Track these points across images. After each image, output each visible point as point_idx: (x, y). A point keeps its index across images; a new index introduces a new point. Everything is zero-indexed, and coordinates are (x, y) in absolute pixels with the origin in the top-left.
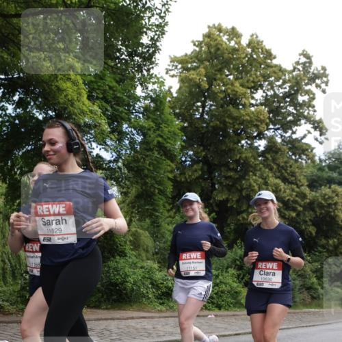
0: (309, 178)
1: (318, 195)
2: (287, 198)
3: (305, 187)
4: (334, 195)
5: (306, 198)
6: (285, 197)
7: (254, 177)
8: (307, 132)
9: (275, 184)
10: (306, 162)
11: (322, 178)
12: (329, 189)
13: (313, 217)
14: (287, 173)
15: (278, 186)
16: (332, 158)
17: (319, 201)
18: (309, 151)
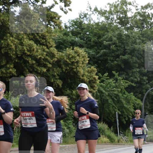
0: (57, 41)
1: (63, 55)
2: (39, 57)
3: (54, 48)
4: (76, 55)
5: (55, 57)
6: (37, 56)
7: (11, 38)
8: (54, 3)
9: (28, 45)
10: (54, 28)
11: (67, 42)
12: (72, 51)
13: (60, 72)
14: (39, 36)
15: (31, 46)
16: (75, 25)
17: (65, 60)
18: (56, 19)
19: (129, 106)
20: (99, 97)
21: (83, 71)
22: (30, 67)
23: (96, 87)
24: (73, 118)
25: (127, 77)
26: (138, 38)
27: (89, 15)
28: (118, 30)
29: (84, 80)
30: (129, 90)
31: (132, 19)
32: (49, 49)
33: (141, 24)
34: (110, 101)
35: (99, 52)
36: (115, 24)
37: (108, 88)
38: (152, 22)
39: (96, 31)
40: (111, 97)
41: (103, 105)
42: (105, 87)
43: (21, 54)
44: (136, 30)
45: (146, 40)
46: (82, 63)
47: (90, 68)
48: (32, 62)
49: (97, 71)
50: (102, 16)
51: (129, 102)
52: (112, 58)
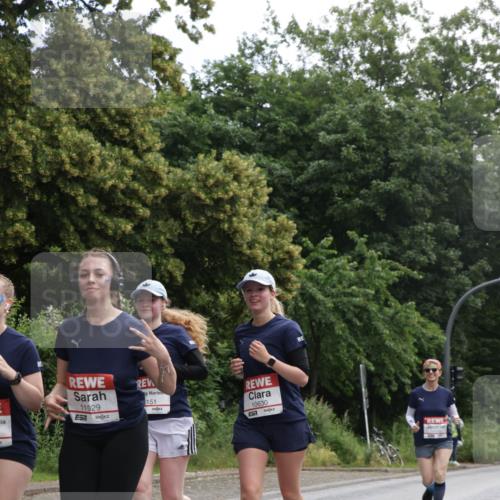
0: (167, 132)
1: (188, 176)
2: (110, 183)
3: (158, 155)
4: (229, 177)
5: (160, 185)
6: (104, 181)
7: (20, 123)
8: (157, 6)
9: (75, 144)
10: (158, 88)
11: (200, 133)
12: (216, 163)
13: (176, 233)
14: (109, 115)
15: (84, 149)
16: (224, 79)
17: (193, 193)
18: (164, 59)
19: (400, 347)
20: (304, 315)
21: (251, 228)
22: (81, 216)
23: (295, 282)
24: (219, 382)
25: (395, 249)
26: (430, 122)
27: (272, 47)
28: (364, 94)
29: (254, 258)
30: (403, 291)
31: (410, 61)
32: (140, 157)
33: (439, 77)
34: (340, 327)
35: (303, 169)
36: (355, 77)
37: (334, 287)
38: (475, 70)
39: (293, 100)
40: (343, 314)
41: (318, 340)
42: (325, 284)
43: (51, 175)
44: (423, 96)
45: (455, 130)
46: (247, 202)
47: (275, 219)
48: (88, 201)
49: (297, 229)
50: (315, 48)
51: (401, 333)
52: (347, 188)
